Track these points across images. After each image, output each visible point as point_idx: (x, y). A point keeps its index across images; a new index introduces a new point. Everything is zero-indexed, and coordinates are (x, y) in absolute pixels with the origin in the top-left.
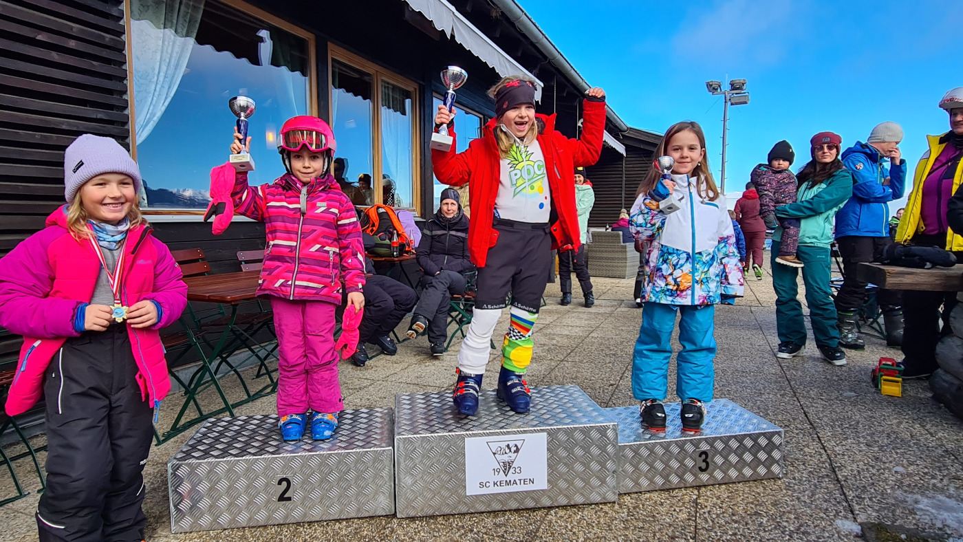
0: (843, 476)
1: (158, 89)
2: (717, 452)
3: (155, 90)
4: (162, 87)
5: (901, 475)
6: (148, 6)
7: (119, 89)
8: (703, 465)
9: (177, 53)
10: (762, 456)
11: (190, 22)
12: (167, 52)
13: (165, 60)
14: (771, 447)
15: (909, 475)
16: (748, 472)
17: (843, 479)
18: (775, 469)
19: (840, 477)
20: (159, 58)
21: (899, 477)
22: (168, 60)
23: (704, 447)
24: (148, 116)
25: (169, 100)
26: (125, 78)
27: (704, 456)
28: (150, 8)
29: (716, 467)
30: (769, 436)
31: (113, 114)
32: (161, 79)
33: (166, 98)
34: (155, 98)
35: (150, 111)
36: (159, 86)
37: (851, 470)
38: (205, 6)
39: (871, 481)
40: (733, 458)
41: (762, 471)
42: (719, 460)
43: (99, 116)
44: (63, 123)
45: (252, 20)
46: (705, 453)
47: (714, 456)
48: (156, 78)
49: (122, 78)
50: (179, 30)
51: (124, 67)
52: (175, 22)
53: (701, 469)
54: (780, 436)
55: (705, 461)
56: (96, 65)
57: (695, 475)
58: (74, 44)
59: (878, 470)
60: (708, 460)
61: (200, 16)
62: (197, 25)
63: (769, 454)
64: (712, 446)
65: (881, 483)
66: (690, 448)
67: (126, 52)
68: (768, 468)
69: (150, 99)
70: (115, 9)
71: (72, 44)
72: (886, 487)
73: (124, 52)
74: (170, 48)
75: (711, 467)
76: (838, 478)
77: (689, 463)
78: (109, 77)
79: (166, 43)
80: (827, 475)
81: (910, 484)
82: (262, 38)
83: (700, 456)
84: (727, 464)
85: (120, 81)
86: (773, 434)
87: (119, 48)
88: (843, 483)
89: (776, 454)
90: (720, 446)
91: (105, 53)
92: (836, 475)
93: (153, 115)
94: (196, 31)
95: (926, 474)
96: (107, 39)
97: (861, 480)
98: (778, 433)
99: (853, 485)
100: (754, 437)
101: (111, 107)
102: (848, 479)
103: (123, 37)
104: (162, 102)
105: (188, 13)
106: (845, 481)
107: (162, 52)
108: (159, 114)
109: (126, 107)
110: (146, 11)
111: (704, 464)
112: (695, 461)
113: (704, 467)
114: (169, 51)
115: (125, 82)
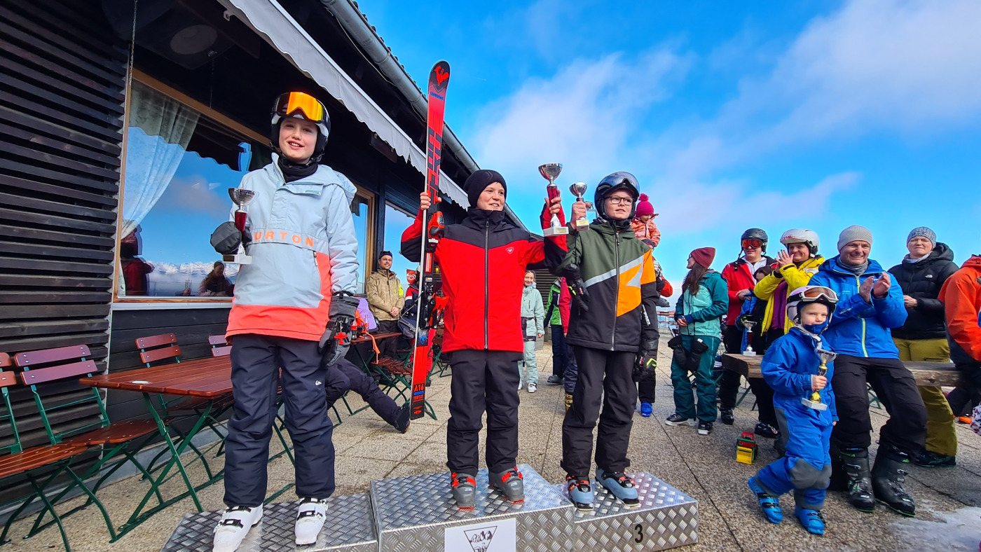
0: (741, 539)
1: (147, 190)
2: (648, 524)
3: (144, 191)
4: (151, 188)
5: (781, 535)
6: (145, 119)
7: (110, 189)
8: (639, 537)
9: (168, 160)
10: (683, 524)
11: (183, 133)
12: (159, 158)
13: (156, 165)
14: (689, 515)
15: (787, 535)
16: (673, 539)
17: (742, 542)
18: (694, 535)
19: (738, 540)
20: (151, 163)
21: (781, 537)
22: (159, 166)
23: (639, 520)
24: (135, 213)
25: (157, 199)
26: (117, 180)
27: (639, 529)
28: (148, 120)
29: (649, 537)
30: (687, 507)
31: (101, 212)
32: (151, 181)
33: (154, 198)
34: (143, 198)
35: (137, 209)
36: (148, 188)
37: (745, 533)
38: (199, 121)
39: (762, 543)
40: (662, 528)
41: (683, 537)
42: (651, 530)
43: (87, 214)
44: (46, 219)
45: (237, 134)
46: (639, 526)
47: (647, 527)
48: (146, 180)
49: (115, 179)
50: (173, 140)
51: (117, 171)
52: (170, 133)
53: (636, 540)
54: (695, 506)
55: (640, 533)
56: (90, 168)
57: (632, 546)
58: (69, 148)
59: (764, 532)
60: (642, 532)
61: (192, 131)
62: (190, 138)
63: (688, 522)
64: (644, 518)
65: (769, 545)
66: (628, 522)
67: (121, 157)
68: (688, 535)
69: (138, 199)
70: (115, 120)
71: (67, 148)
72: (774, 548)
73: (119, 157)
74: (162, 155)
75: (644, 539)
76: (737, 542)
77: (628, 535)
78: (101, 179)
79: (159, 151)
80: (729, 539)
81: (790, 544)
82: (243, 148)
83: (636, 529)
84: (658, 534)
85: (111, 183)
86: (690, 505)
87: (115, 154)
88: (742, 546)
89: (693, 522)
90: (651, 518)
91: (100, 158)
92: (735, 539)
93: (140, 213)
94: (188, 142)
95: (798, 532)
96: (103, 146)
97: (755, 543)
98: (694, 504)
99: (750, 547)
100: (676, 509)
101: (99, 206)
102: (744, 541)
103: (119, 145)
104: (150, 201)
105: (182, 126)
106: (743, 544)
107: (155, 158)
108: (145, 212)
109: (115, 207)
110: (143, 123)
111: (639, 535)
112: (633, 534)
113: (639, 539)
114: (162, 158)
115: (117, 184)
